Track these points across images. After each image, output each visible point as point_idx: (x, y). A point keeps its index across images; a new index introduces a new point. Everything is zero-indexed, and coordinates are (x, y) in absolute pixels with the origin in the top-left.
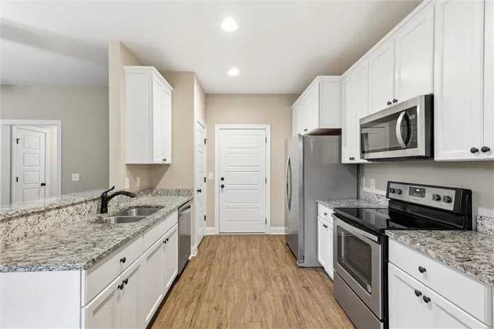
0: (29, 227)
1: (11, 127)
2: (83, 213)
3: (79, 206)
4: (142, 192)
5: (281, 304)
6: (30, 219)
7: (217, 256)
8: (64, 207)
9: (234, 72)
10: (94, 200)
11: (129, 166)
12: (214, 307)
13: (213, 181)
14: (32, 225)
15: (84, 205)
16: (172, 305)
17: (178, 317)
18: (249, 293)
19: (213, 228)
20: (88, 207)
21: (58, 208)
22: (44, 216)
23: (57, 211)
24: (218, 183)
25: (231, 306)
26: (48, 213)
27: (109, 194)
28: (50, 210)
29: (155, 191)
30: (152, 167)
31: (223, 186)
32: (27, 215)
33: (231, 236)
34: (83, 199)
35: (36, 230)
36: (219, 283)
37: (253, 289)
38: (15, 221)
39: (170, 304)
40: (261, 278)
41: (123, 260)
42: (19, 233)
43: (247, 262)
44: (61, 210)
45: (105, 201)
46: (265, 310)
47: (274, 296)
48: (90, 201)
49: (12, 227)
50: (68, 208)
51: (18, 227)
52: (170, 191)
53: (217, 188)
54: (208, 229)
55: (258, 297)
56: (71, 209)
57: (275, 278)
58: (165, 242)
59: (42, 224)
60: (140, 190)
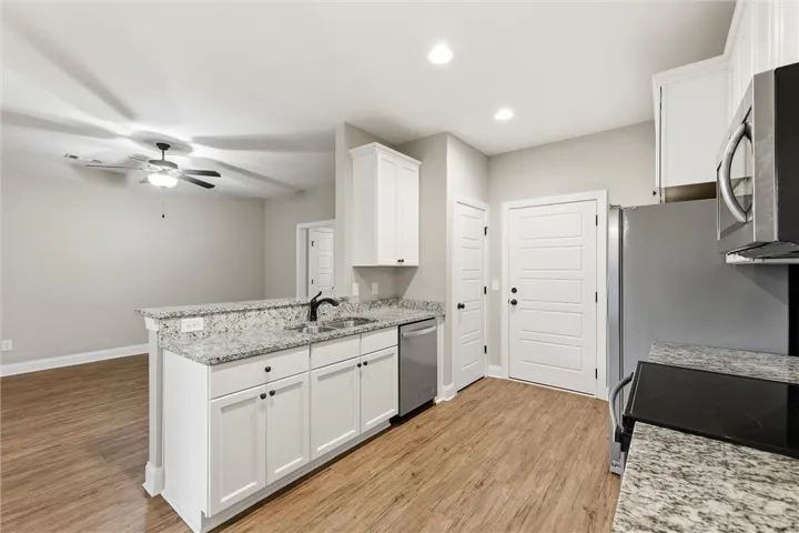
0: (230, 324)
1: (307, 230)
2: (289, 318)
3: (284, 310)
5: (513, 514)
6: (232, 316)
7: (476, 410)
8: (266, 309)
9: (504, 115)
10: (303, 305)
11: (357, 268)
12: (415, 471)
13: (499, 292)
14: (233, 323)
15: (290, 309)
16: (373, 448)
17: (368, 464)
18: (477, 475)
19: (499, 368)
20: (296, 312)
21: (258, 310)
22: (244, 315)
23: (258, 313)
24: (507, 296)
25: (437, 480)
26: (248, 314)
27: (318, 299)
28: (250, 311)
29: (401, 301)
31: (514, 303)
32: (228, 313)
33: (526, 385)
34: (286, 303)
35: (237, 327)
36: (447, 446)
37: (488, 474)
38: (217, 316)
39: (372, 446)
40: (517, 463)
41: (268, 370)
42: (221, 327)
43: (516, 432)
44: (262, 313)
45: (314, 305)
46: (478, 508)
47: (512, 497)
48: (298, 305)
49: (215, 321)
50: (271, 311)
51: (220, 322)
52: (417, 305)
53: (506, 305)
54: (491, 367)
55: (484, 488)
56: (274, 312)
57: (540, 473)
58: (359, 366)
59: (242, 323)
60: (376, 299)
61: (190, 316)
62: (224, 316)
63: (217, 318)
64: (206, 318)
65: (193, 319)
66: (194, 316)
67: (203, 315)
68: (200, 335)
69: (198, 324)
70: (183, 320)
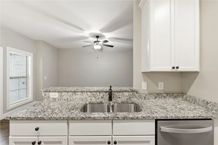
0: (69, 97)
2: (98, 97)
3: (95, 93)
4: (165, 95)
6: (69, 94)
8: (85, 92)
10: (106, 92)
15: (98, 93)
20: (101, 95)
21: (82, 92)
22: (75, 94)
23: (81, 93)
26: (77, 93)
28: (77, 92)
29: (185, 96)
30: (183, 74)
35: (72, 98)
38: (64, 93)
42: (65, 97)
44: (83, 93)
49: (63, 95)
50: (88, 93)
51: (65, 96)
52: (198, 101)
56: (89, 94)
58: (109, 143)
59: (74, 97)
60: (162, 92)
61: (53, 92)
62: (66, 93)
63: (63, 94)
64: (59, 93)
65: (54, 93)
66: (55, 92)
67: (58, 92)
68: (57, 100)
69: (56, 95)
70: (51, 93)
